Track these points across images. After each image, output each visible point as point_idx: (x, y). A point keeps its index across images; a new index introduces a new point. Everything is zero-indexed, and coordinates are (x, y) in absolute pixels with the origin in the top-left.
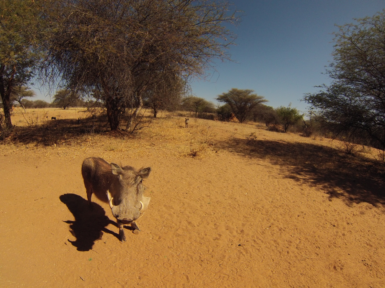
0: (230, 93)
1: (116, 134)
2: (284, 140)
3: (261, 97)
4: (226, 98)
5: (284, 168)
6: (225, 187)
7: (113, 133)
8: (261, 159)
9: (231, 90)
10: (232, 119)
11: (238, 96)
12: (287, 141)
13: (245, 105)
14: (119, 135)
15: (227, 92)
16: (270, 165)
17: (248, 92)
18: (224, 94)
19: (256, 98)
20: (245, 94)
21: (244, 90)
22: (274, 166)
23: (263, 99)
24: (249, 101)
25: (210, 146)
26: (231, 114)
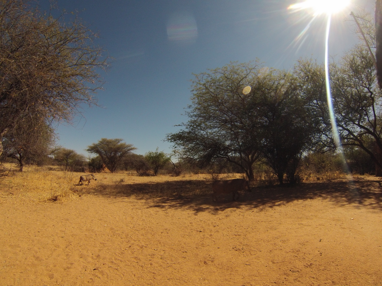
0: (100, 143)
3: (130, 145)
4: (96, 149)
5: (149, 201)
8: (126, 198)
9: (101, 140)
11: (107, 145)
13: (115, 154)
15: (97, 142)
16: (136, 201)
17: (117, 141)
18: (94, 144)
20: (115, 143)
21: (113, 140)
22: (139, 201)
23: (132, 147)
24: (119, 149)
25: (75, 192)
26: (102, 165)
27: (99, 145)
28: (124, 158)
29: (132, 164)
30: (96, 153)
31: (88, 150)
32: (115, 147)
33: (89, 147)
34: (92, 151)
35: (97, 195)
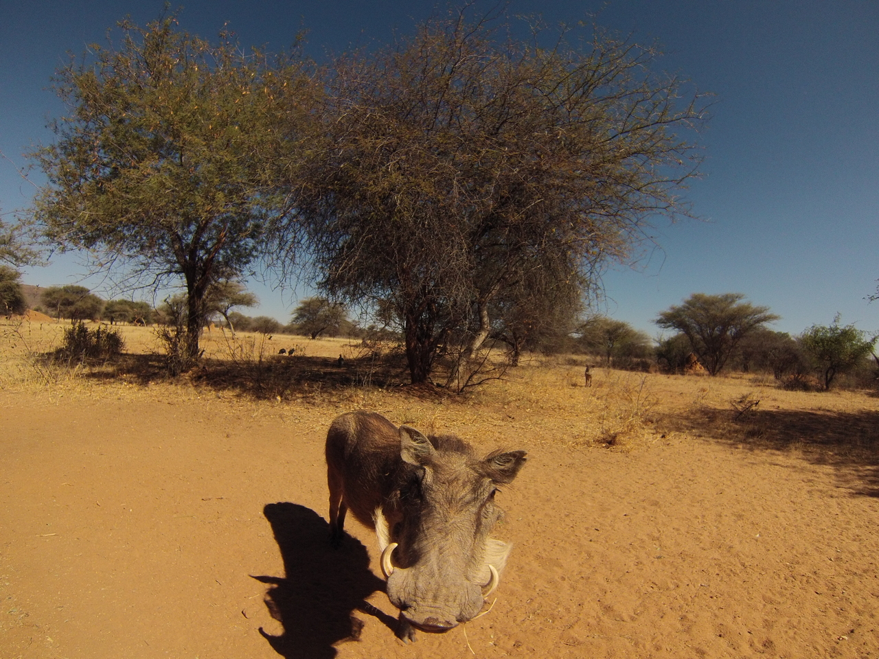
0: (687, 305)
1: (422, 393)
2: (827, 408)
4: (679, 319)
6: (697, 517)
7: (415, 390)
8: (777, 452)
9: (690, 299)
10: (691, 368)
11: (706, 310)
12: (835, 410)
13: (724, 330)
14: (431, 394)
15: (679, 304)
16: (806, 464)
17: (729, 299)
18: (672, 308)
19: (748, 312)
20: (724, 305)
21: (719, 297)
23: (768, 313)
24: (733, 320)
25: (646, 425)
26: (689, 357)
27: (684, 311)
28: (743, 342)
29: (765, 355)
30: (677, 329)
31: (659, 322)
32: (723, 314)
33: (661, 315)
34: (668, 324)
35: (700, 436)
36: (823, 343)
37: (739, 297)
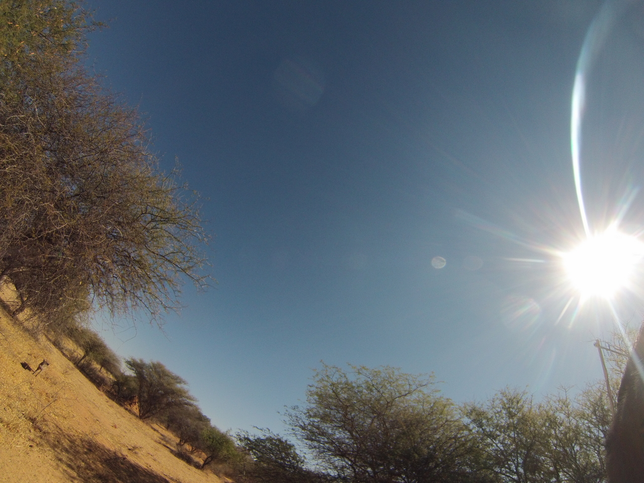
0: (152, 365)
3: (194, 398)
4: (141, 369)
9: (156, 363)
10: (130, 404)
11: (160, 377)
13: (163, 396)
15: (147, 361)
17: (178, 380)
18: (141, 360)
19: (184, 394)
20: (172, 381)
21: (173, 375)
24: (173, 393)
26: (134, 397)
27: (146, 368)
31: (128, 362)
32: (168, 387)
33: (132, 359)
34: (133, 368)
36: (213, 440)
37: (185, 383)
